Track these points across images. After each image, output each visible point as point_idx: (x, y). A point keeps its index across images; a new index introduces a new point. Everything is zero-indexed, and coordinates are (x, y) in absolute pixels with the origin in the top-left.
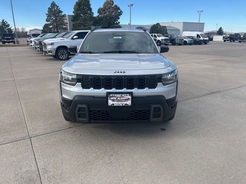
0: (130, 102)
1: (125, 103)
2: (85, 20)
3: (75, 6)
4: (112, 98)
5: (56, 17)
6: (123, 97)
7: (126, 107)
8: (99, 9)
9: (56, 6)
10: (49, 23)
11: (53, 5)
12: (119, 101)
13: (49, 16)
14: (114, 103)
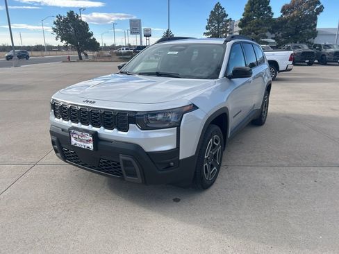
1: (87, 145)
2: (258, 24)
3: (246, 6)
4: (74, 135)
5: (219, 23)
6: (83, 136)
8: (284, 7)
9: (221, 7)
10: (209, 31)
11: (218, 7)
13: (210, 22)
14: (77, 142)
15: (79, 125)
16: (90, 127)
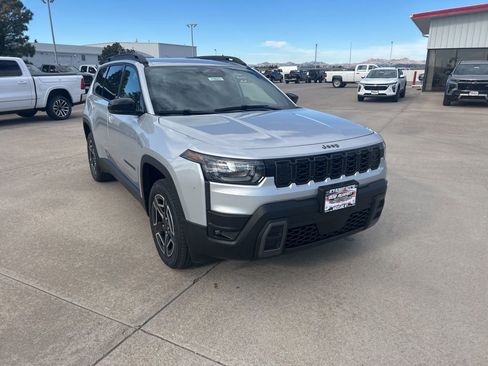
0: (354, 198)
1: (348, 202)
4: (331, 197)
7: (350, 208)
12: (339, 200)
14: (333, 205)
15: (327, 181)
16: (343, 178)
